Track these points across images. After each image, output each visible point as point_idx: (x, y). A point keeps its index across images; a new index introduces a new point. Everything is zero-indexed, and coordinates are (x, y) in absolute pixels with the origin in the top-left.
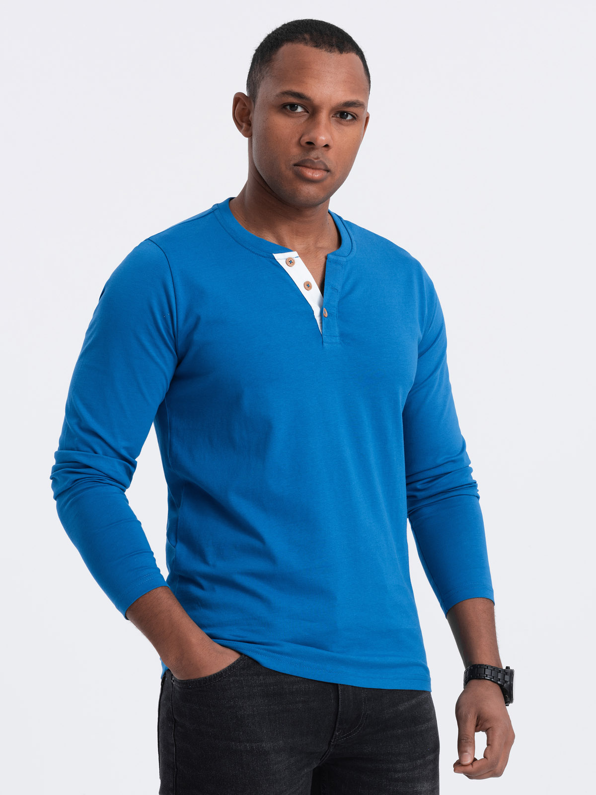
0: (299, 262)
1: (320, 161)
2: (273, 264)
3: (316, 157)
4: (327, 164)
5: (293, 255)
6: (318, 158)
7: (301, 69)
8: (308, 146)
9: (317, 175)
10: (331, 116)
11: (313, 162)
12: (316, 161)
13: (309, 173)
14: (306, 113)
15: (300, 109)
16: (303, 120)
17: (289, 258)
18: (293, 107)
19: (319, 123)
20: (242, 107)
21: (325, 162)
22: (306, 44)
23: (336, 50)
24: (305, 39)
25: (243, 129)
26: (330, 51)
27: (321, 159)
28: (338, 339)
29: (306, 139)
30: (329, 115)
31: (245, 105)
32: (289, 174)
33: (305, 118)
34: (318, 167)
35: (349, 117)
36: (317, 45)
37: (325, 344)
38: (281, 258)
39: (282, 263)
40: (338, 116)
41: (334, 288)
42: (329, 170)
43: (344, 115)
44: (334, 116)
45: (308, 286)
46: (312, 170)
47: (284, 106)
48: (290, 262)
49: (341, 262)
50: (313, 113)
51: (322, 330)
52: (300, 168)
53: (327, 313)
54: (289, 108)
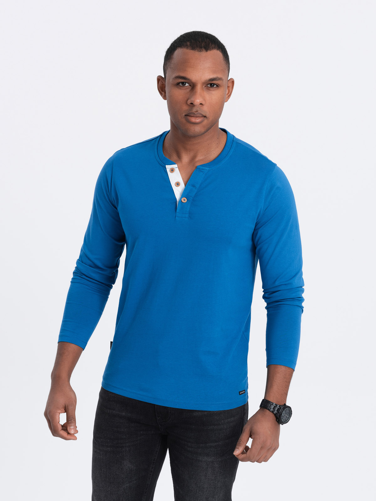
0: (177, 170)
1: (199, 113)
2: (165, 170)
3: (196, 111)
4: (203, 114)
5: (175, 166)
6: (197, 111)
7: (185, 64)
8: (191, 105)
9: (198, 120)
10: (204, 86)
11: (194, 114)
12: (196, 113)
13: (193, 120)
14: (190, 87)
15: (187, 85)
16: (188, 90)
17: (172, 168)
18: (183, 83)
19: (196, 92)
20: (161, 83)
21: (202, 113)
22: (187, 48)
23: (204, 50)
24: (187, 45)
25: (163, 95)
26: (200, 51)
27: (199, 112)
28: (187, 215)
29: (189, 102)
30: (202, 86)
31: (162, 82)
32: (184, 120)
33: (190, 89)
34: (198, 115)
35: (215, 86)
36: (193, 48)
37: (177, 218)
38: (168, 167)
39: (168, 170)
40: (209, 86)
41: (194, 186)
42: (205, 117)
43: (212, 85)
44: (206, 86)
45: (178, 184)
46: (195, 118)
47: (178, 84)
48: (172, 170)
49: (204, 171)
50: (193, 86)
51: (177, 210)
52: (188, 117)
53: (186, 200)
54: (181, 84)
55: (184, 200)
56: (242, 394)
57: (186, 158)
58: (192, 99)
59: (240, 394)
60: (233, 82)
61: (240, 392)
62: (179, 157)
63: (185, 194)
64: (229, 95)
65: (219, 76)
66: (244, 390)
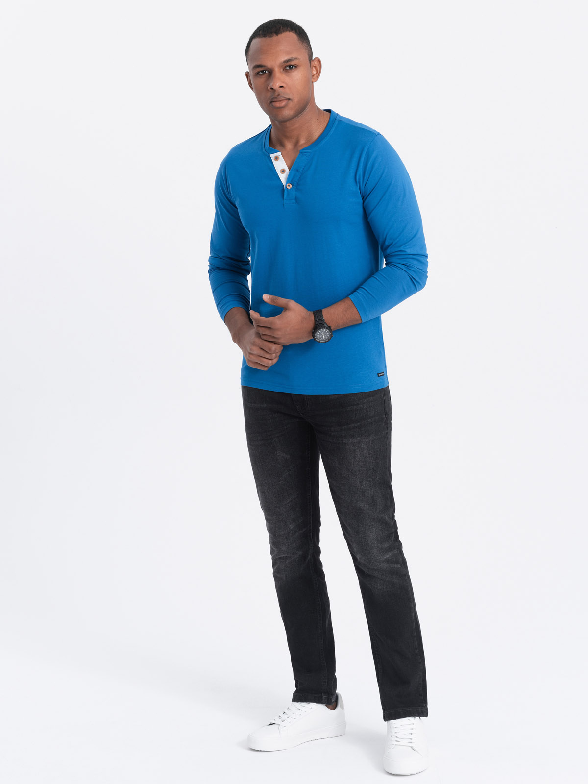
0: (281, 157)
2: (270, 160)
4: (286, 97)
5: (279, 154)
6: (279, 95)
9: (283, 104)
10: (282, 70)
11: (277, 98)
12: (279, 97)
13: (277, 104)
14: (269, 74)
15: (267, 72)
16: (267, 77)
17: (276, 156)
18: (263, 72)
21: (284, 96)
22: (260, 37)
24: (259, 35)
26: (271, 37)
27: (282, 95)
28: (294, 201)
29: (269, 88)
30: (280, 69)
32: (270, 107)
34: (281, 99)
35: (294, 67)
37: (285, 205)
38: (272, 156)
39: (273, 159)
40: (288, 68)
41: (297, 170)
42: (289, 99)
43: (291, 67)
44: (284, 69)
45: (283, 171)
46: (278, 102)
47: (258, 73)
48: (277, 158)
49: (307, 154)
50: (271, 72)
51: (285, 197)
52: (274, 104)
53: (291, 186)
54: (261, 73)
55: (289, 186)
56: (381, 376)
57: (289, 145)
58: (271, 84)
59: (379, 376)
60: (319, 61)
61: (378, 374)
62: (282, 145)
63: (290, 180)
64: (318, 74)
65: (294, 56)
66: (383, 373)
